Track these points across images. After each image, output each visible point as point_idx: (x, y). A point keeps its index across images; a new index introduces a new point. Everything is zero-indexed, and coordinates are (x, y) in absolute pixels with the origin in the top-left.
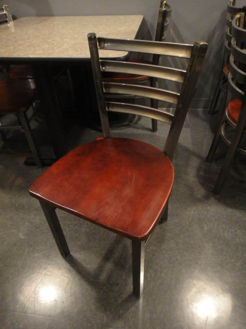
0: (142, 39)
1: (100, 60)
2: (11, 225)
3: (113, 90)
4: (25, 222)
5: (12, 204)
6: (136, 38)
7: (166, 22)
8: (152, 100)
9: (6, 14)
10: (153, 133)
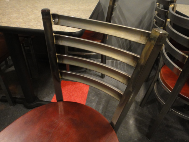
0: (96, 20)
1: (54, 34)
3: (66, 62)
6: (91, 18)
7: (115, 5)
8: (102, 56)
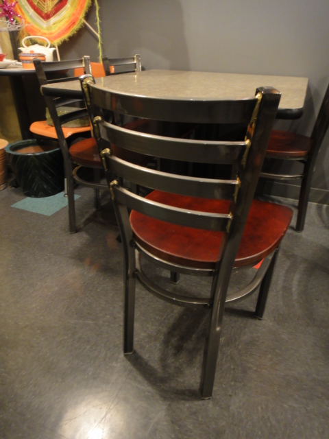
2: (88, 313)
4: (106, 315)
5: (94, 287)
9: (135, 64)
10: (296, 233)
